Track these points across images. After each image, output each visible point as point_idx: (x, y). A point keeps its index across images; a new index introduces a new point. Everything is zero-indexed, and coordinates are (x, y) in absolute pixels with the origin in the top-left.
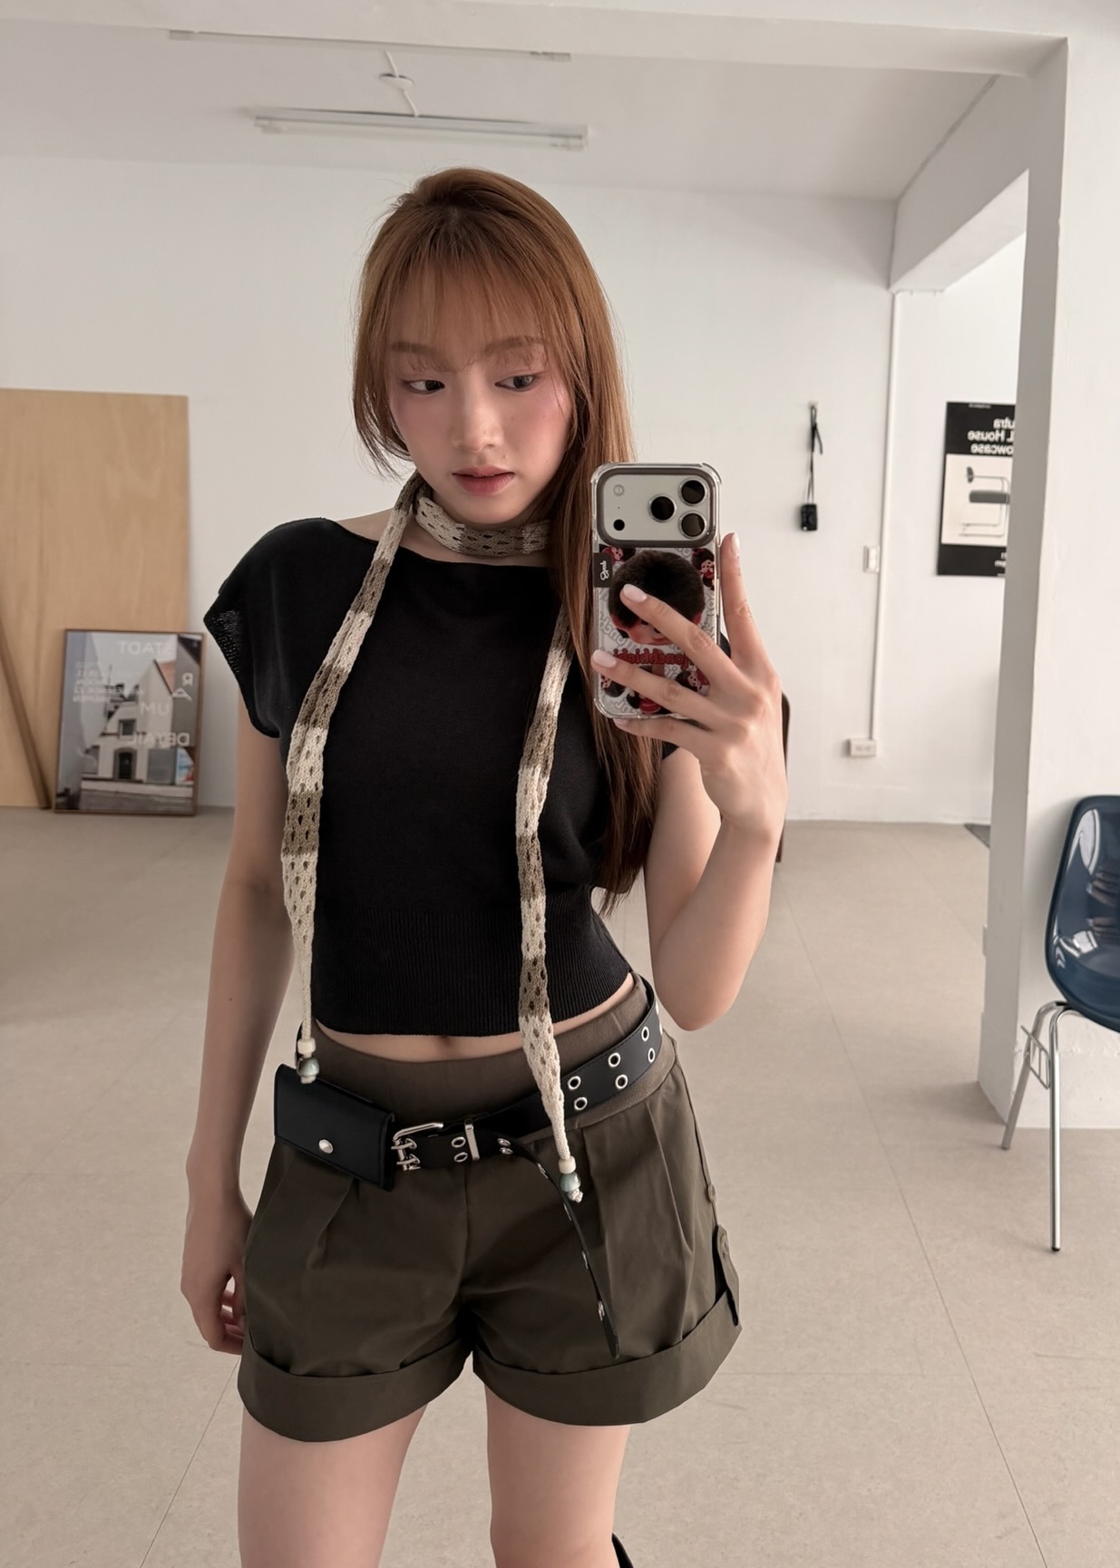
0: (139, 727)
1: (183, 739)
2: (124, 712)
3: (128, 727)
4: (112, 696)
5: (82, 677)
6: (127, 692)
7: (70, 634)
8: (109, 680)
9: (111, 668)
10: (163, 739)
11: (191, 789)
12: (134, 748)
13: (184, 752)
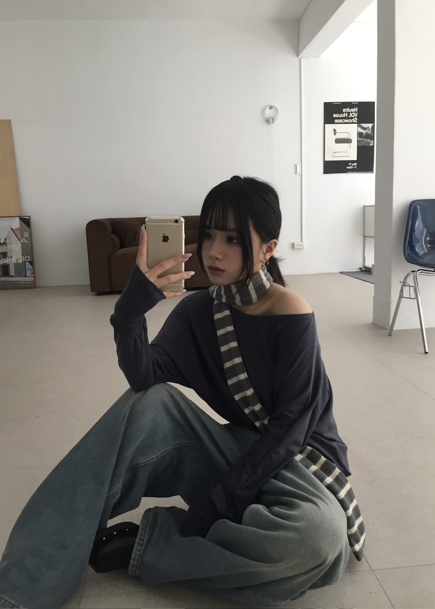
0: (9, 255)
1: (27, 259)
2: (1, 250)
3: (4, 255)
6: (2, 241)
10: (19, 259)
11: (33, 278)
12: (8, 263)
13: (28, 263)
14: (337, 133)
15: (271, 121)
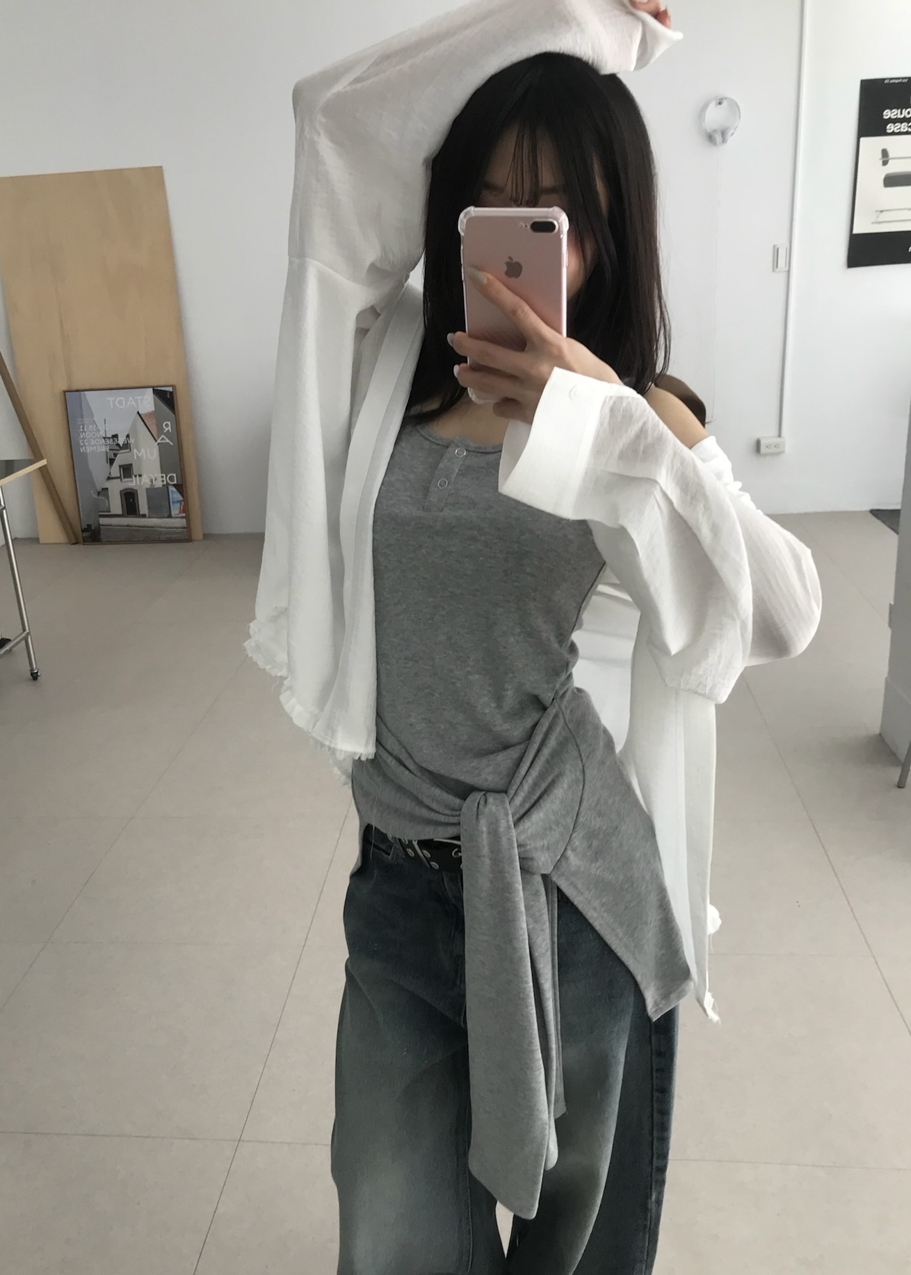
0: (135, 471)
1: (171, 479)
2: (122, 459)
3: (127, 470)
4: (109, 445)
5: (82, 432)
6: (121, 444)
7: (67, 393)
8: (105, 431)
9: (104, 420)
10: (156, 479)
11: (184, 520)
12: (135, 488)
13: (174, 489)
14: (890, 162)
15: (718, 138)
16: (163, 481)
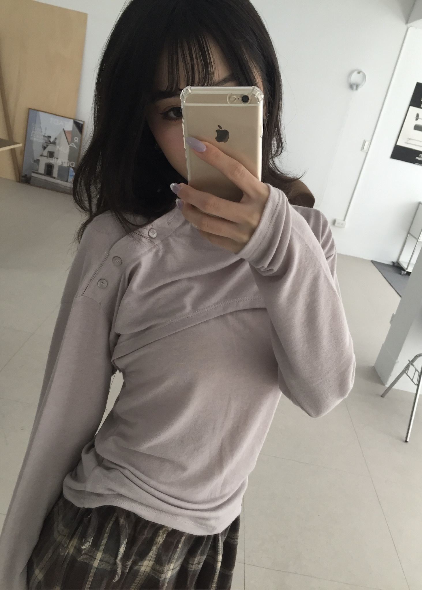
1: (72, 164)
2: (50, 148)
3: (51, 154)
4: (46, 140)
5: (34, 130)
6: (52, 140)
7: (31, 110)
8: (45, 133)
9: (46, 129)
10: (65, 162)
12: (53, 163)
13: (72, 169)
14: (419, 120)
15: (355, 87)
16: (68, 164)
